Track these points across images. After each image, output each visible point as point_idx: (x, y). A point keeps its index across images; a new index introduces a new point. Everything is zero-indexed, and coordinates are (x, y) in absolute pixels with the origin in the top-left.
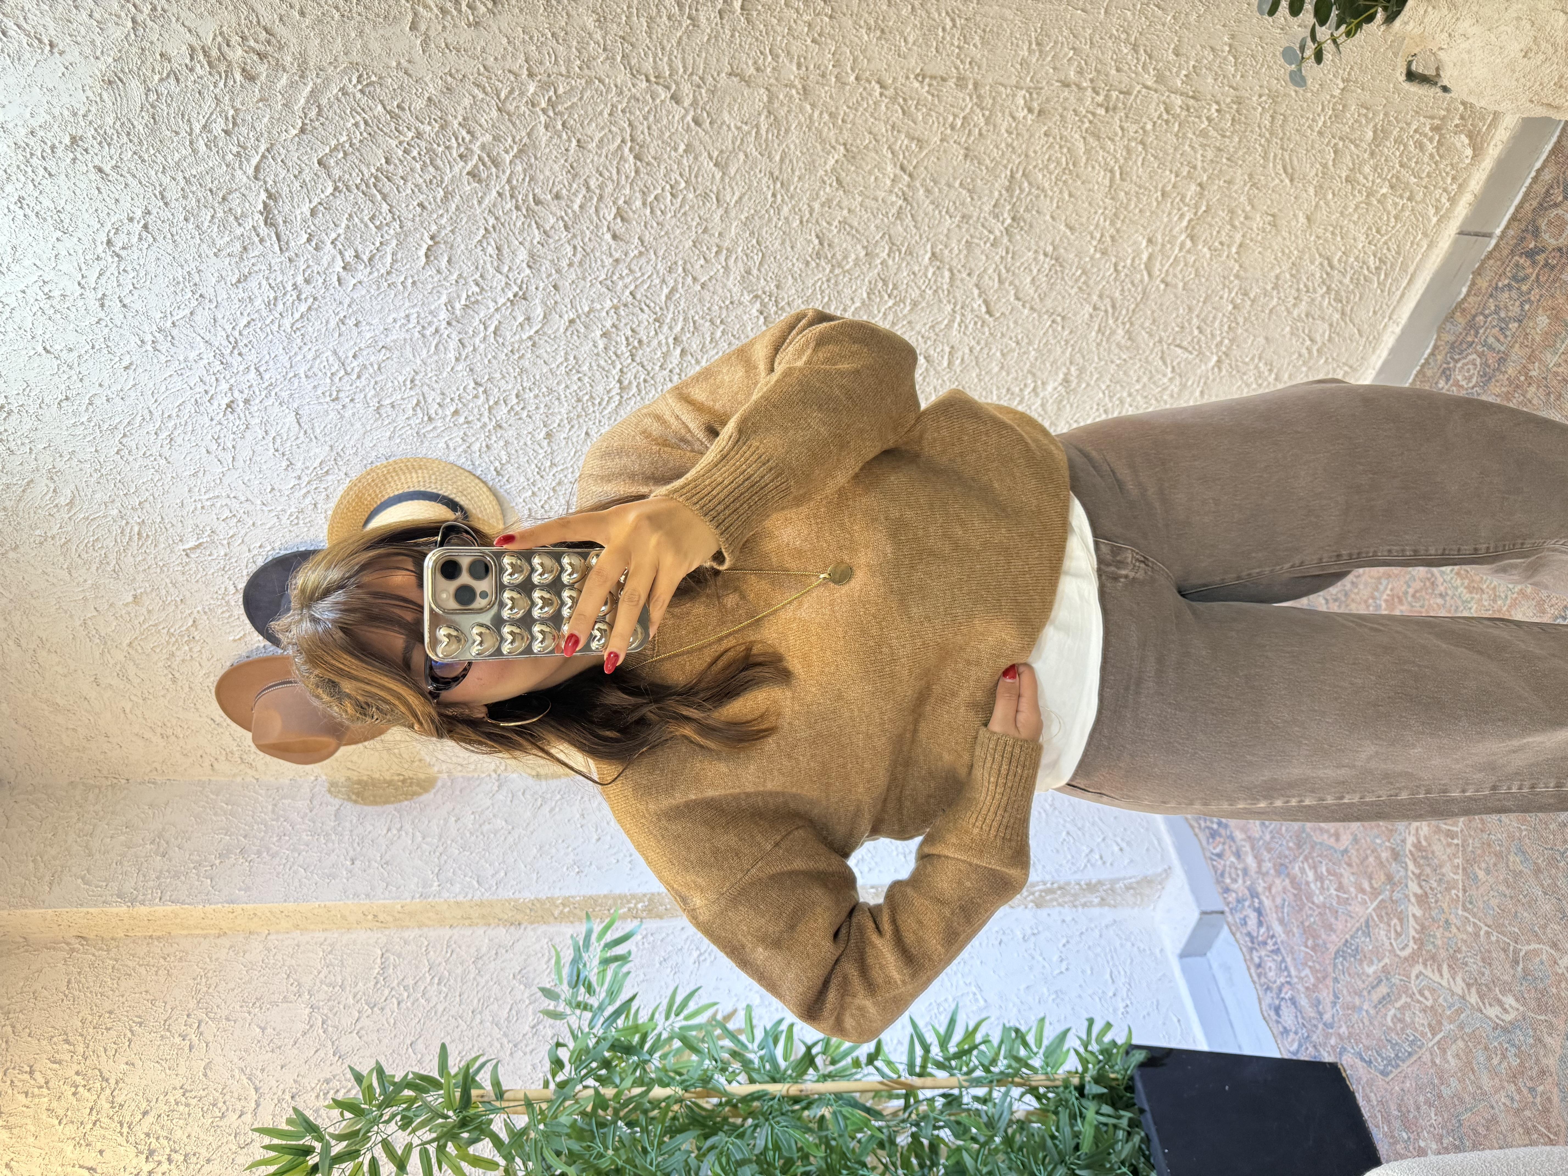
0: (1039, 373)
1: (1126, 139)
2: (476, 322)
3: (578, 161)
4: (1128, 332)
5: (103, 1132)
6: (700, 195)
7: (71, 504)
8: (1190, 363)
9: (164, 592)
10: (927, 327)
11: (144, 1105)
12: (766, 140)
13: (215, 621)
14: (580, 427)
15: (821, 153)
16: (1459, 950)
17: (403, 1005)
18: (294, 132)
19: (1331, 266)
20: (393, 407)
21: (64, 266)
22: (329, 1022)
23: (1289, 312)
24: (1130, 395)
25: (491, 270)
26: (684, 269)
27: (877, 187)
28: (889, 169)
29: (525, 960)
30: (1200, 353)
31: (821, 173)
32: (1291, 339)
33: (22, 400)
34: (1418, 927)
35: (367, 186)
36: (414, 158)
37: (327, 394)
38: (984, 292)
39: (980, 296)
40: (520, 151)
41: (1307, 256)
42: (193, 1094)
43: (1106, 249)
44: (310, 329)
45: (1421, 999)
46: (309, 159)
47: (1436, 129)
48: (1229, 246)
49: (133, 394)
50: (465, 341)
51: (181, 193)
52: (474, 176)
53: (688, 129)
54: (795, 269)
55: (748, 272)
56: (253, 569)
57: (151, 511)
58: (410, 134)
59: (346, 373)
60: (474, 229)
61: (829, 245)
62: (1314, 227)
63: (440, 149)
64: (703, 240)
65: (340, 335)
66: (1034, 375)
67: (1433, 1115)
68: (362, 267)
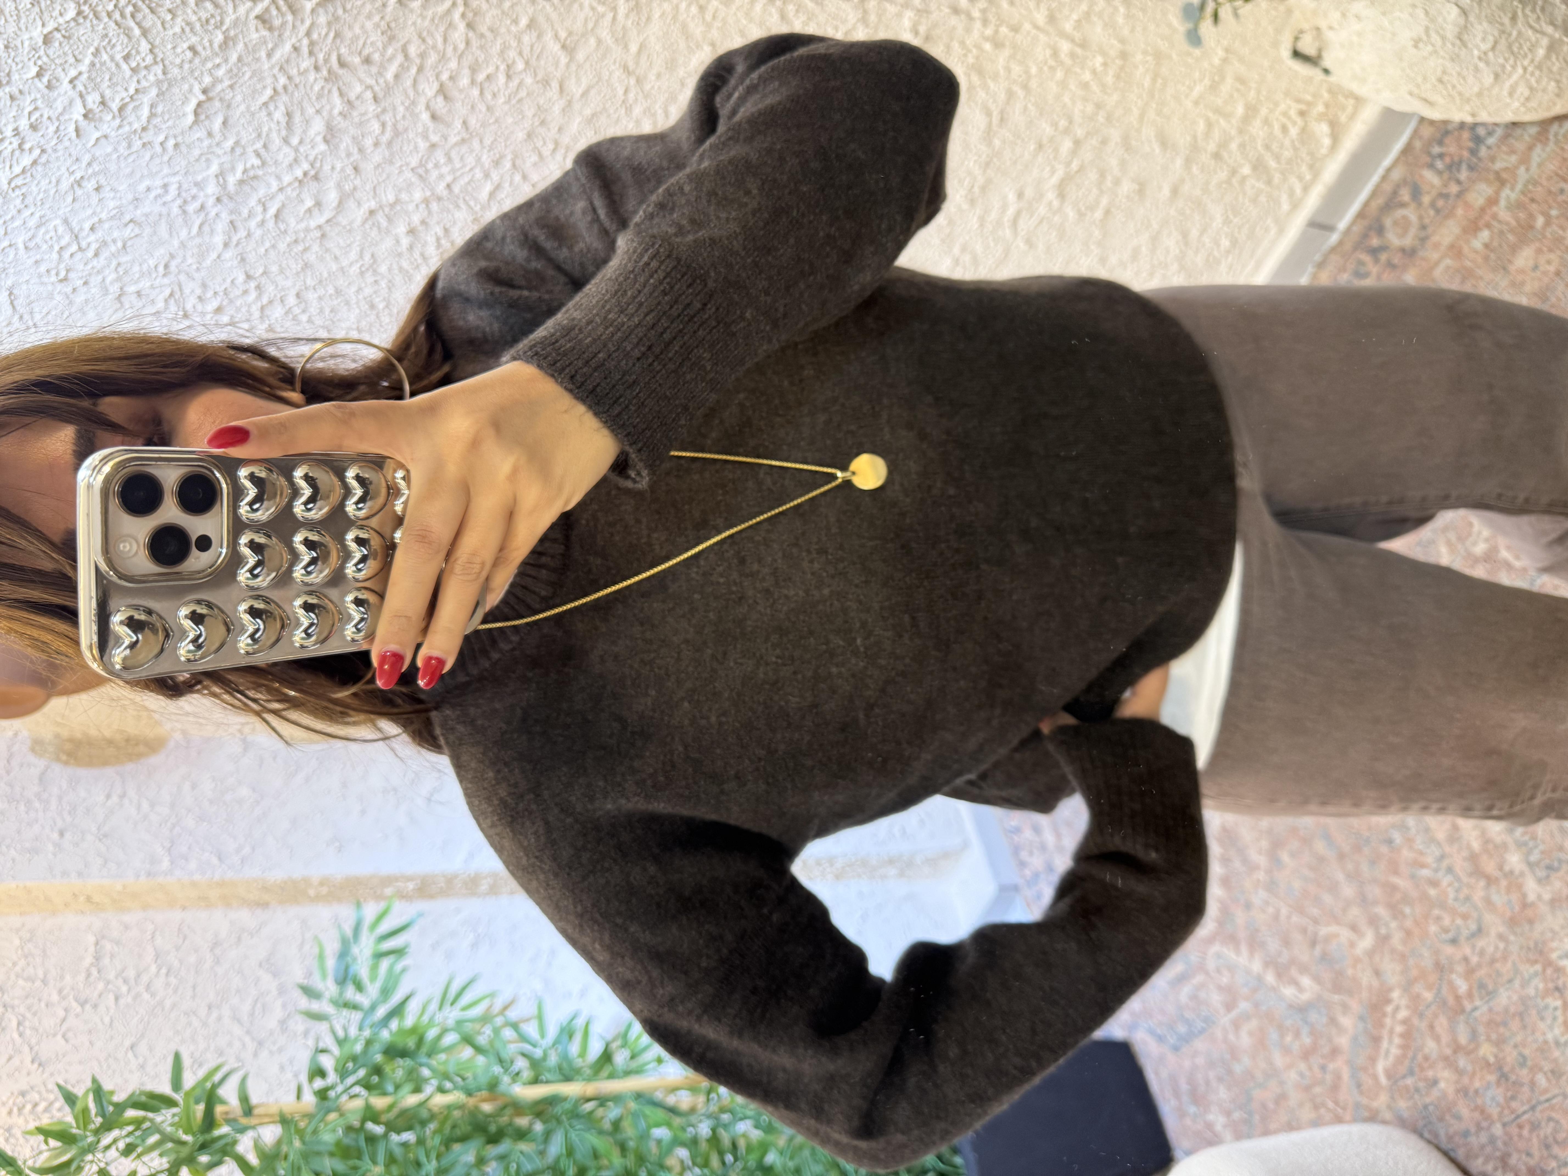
2: (253, 202)
3: (396, 20)
6: (541, 80)
12: (624, 27)
16: (1259, 930)
17: (122, 1001)
25: (277, 141)
34: (1219, 906)
35: (123, 16)
37: (53, 272)
44: (34, 188)
45: (1218, 976)
47: (1301, 114)
50: (238, 224)
52: (264, 22)
59: (81, 249)
60: (259, 86)
65: (74, 200)
67: (1224, 1090)
68: (109, 117)
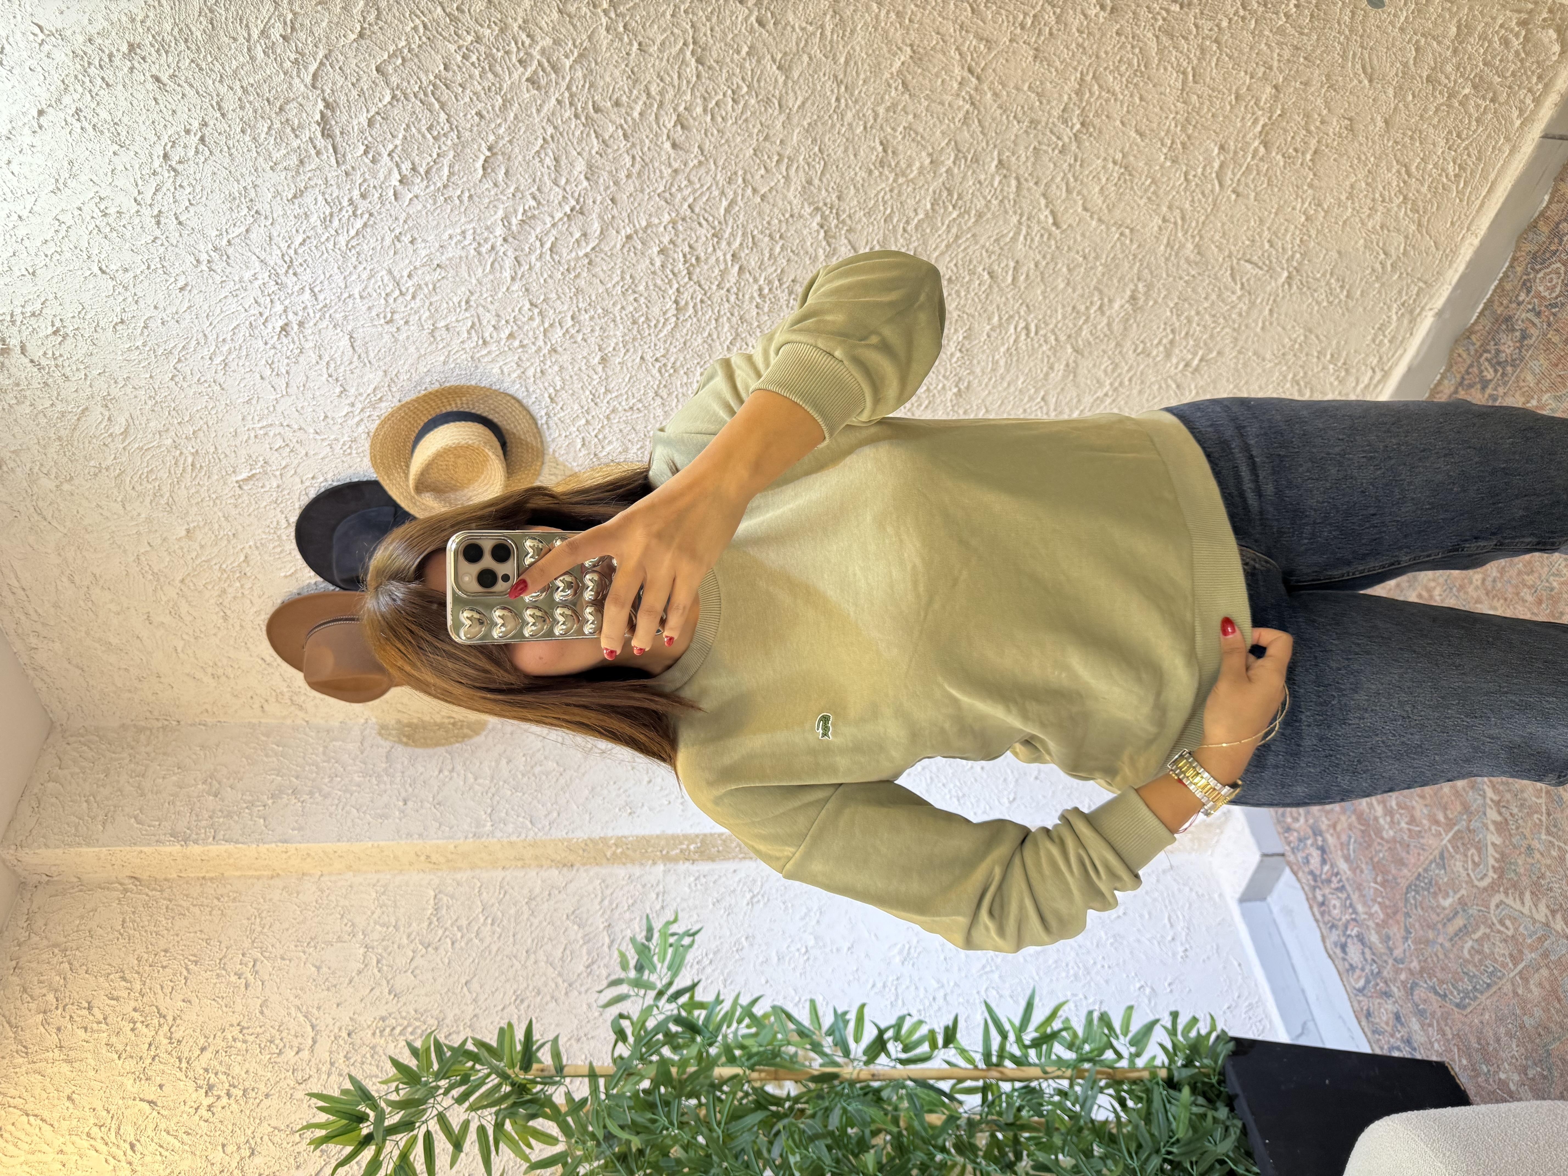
0: (1106, 290)
1: (1200, 38)
2: (532, 239)
3: (638, 65)
4: (1197, 246)
5: (162, 1067)
6: (762, 100)
7: (125, 433)
8: (1259, 279)
9: (216, 526)
10: (992, 239)
11: (202, 1041)
12: (831, 41)
13: (266, 557)
14: (635, 351)
15: (887, 55)
16: (1543, 877)
17: (457, 945)
18: (353, 37)
19: (1408, 173)
20: (448, 329)
21: (121, 182)
22: (384, 962)
23: (1363, 224)
24: (1198, 313)
25: (549, 183)
26: (744, 180)
27: (944, 90)
28: (956, 71)
29: (578, 901)
30: (1270, 268)
31: (887, 75)
32: (1364, 253)
33: (77, 323)
34: (1497, 856)
35: (425, 94)
36: (473, 64)
37: (382, 316)
38: (1051, 202)
39: (1047, 206)
40: (581, 55)
41: (1384, 162)
42: (250, 1031)
43: (1177, 157)
44: (365, 247)
45: (1502, 929)
46: (368, 66)
47: (1523, 23)
48: (1303, 153)
49: (187, 316)
50: (521, 259)
51: (238, 103)
52: (533, 83)
53: (752, 31)
54: (858, 178)
55: (810, 182)
56: (305, 501)
57: (205, 440)
58: (470, 38)
59: (402, 294)
60: (532, 139)
61: (893, 153)
62: (1392, 132)
63: (500, 54)
64: (764, 148)
65: (395, 253)
66: (1101, 292)
67: (1514, 1046)
68: (419, 181)
